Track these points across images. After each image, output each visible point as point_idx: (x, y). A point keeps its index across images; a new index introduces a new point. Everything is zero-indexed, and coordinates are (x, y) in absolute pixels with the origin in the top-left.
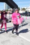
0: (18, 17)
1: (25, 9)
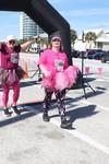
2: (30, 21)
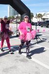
1: (42, 16)
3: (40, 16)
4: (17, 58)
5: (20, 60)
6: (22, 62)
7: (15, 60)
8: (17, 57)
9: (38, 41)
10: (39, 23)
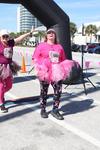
0: (55, 56)
1: (97, 31)
2: (27, 13)
3: (91, 30)
4: (36, 127)
5: (43, 132)
6: (49, 138)
7: (35, 131)
8: (39, 124)
9: (87, 87)
10: (89, 47)
